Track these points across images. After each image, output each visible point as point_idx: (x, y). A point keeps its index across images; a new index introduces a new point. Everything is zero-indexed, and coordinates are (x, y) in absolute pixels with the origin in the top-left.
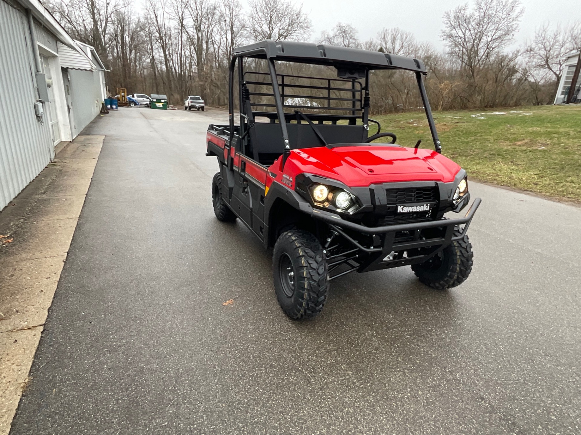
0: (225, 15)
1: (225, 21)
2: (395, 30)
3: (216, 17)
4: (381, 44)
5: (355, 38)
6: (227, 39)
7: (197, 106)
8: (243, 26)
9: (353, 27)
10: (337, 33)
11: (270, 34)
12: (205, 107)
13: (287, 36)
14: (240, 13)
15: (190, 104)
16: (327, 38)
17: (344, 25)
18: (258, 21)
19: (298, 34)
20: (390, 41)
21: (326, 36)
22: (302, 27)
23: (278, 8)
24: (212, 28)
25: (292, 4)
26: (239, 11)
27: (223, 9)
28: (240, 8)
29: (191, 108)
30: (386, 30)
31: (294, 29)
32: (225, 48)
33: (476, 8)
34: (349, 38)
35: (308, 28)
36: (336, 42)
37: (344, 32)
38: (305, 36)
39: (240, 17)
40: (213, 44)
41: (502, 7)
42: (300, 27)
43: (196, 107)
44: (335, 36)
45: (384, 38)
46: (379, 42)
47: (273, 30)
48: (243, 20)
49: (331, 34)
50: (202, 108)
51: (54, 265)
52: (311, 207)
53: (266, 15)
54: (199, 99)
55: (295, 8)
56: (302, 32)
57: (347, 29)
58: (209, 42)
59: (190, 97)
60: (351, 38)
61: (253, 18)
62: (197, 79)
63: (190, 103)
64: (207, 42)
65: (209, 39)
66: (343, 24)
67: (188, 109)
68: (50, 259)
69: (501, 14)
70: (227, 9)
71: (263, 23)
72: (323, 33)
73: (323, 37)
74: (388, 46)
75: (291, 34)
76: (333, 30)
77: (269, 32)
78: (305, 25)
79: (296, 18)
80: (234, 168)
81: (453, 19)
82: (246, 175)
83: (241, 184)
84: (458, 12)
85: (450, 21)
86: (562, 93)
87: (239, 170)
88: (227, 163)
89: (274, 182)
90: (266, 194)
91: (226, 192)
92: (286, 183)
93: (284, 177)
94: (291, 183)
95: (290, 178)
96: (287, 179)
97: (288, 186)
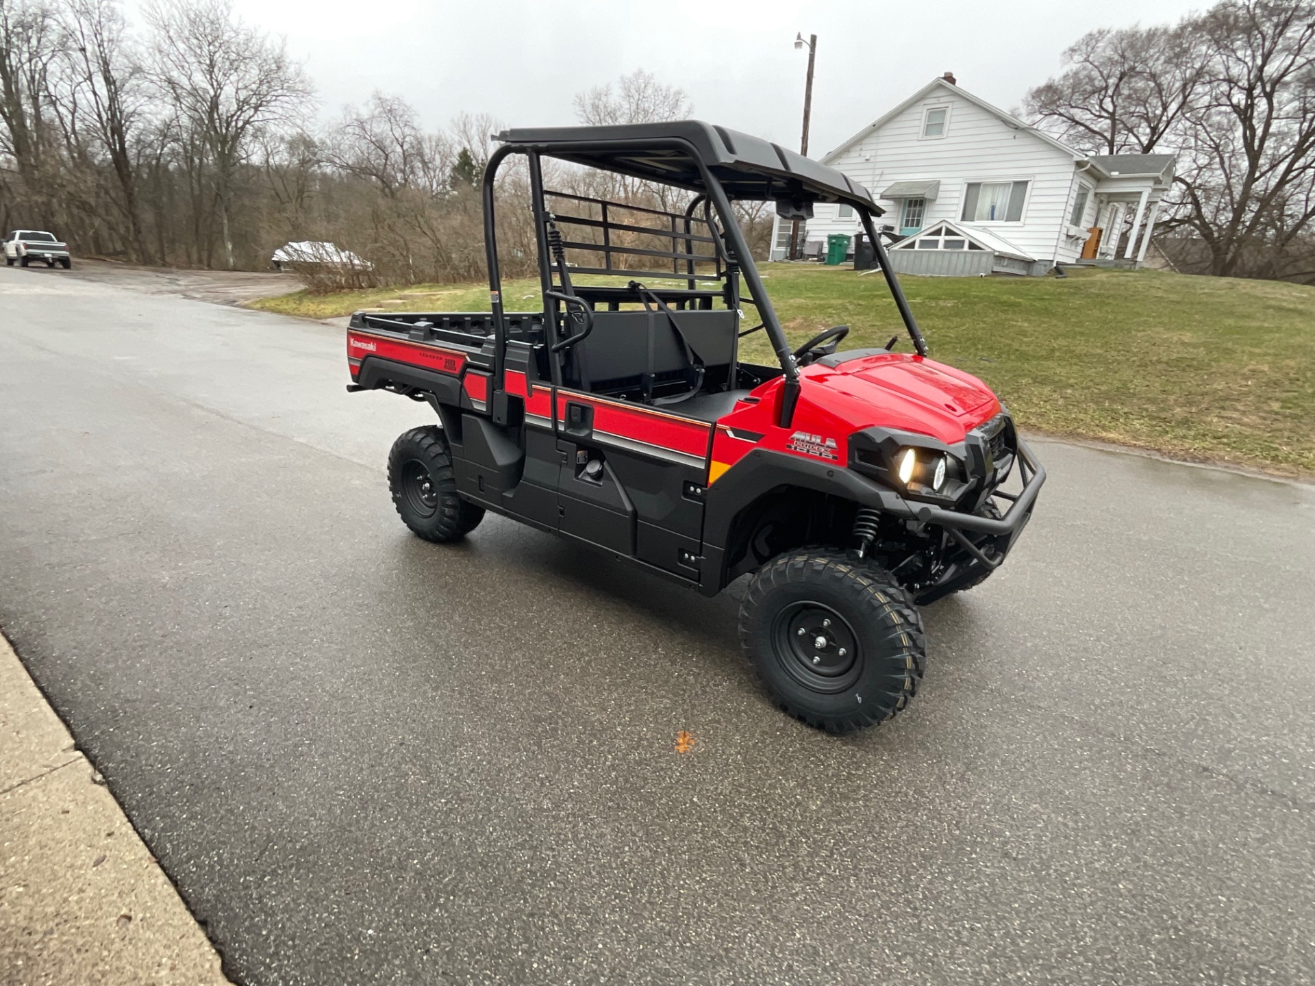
0: (78, 34)
1: (83, 50)
2: (482, 117)
3: (54, 37)
4: (460, 143)
5: (415, 125)
6: (95, 94)
7: (47, 255)
8: (137, 70)
9: (408, 104)
10: (376, 113)
11: (216, 96)
12: (73, 259)
13: (261, 105)
14: (122, 35)
15: (24, 252)
16: (356, 120)
17: (388, 97)
18: (178, 63)
19: (285, 105)
20: (476, 138)
21: (355, 117)
22: (294, 91)
23: (225, 38)
24: (45, 65)
25: (260, 34)
26: (120, 31)
27: (71, 20)
28: (120, 22)
29: (26, 261)
30: (467, 117)
31: (276, 93)
32: (96, 117)
33: (623, 95)
34: (401, 125)
35: (309, 93)
36: (377, 130)
37: (390, 111)
38: (304, 110)
39: (123, 45)
40: (53, 103)
41: (662, 98)
42: (289, 88)
43: (45, 260)
44: (373, 117)
45: (465, 132)
46: (457, 138)
47: (221, 89)
48: (136, 54)
49: (365, 114)
50: (66, 263)
51: (71, 807)
52: (901, 500)
53: (198, 51)
54: (49, 239)
55: (268, 45)
56: (296, 100)
57: (395, 107)
58: (41, 98)
59: (18, 233)
60: (406, 125)
61: (160, 52)
62: (23, 189)
63: (22, 247)
64: (35, 99)
65: (39, 91)
66: (387, 94)
67: (16, 264)
68: (34, 790)
69: (661, 111)
70: (82, 20)
71: (193, 68)
72: (346, 108)
73: (348, 118)
74: (474, 147)
75: (268, 102)
76: (367, 104)
77: (212, 93)
78: (300, 86)
79: (274, 67)
80: (527, 420)
81: (589, 108)
82: (595, 437)
83: (567, 456)
84: (596, 98)
85: (585, 111)
86: (779, 244)
87: (555, 424)
88: (484, 409)
89: (756, 452)
90: (713, 478)
91: (480, 477)
92: (808, 451)
93: (798, 440)
94: (833, 450)
95: (824, 441)
96: (813, 443)
97: (820, 458)
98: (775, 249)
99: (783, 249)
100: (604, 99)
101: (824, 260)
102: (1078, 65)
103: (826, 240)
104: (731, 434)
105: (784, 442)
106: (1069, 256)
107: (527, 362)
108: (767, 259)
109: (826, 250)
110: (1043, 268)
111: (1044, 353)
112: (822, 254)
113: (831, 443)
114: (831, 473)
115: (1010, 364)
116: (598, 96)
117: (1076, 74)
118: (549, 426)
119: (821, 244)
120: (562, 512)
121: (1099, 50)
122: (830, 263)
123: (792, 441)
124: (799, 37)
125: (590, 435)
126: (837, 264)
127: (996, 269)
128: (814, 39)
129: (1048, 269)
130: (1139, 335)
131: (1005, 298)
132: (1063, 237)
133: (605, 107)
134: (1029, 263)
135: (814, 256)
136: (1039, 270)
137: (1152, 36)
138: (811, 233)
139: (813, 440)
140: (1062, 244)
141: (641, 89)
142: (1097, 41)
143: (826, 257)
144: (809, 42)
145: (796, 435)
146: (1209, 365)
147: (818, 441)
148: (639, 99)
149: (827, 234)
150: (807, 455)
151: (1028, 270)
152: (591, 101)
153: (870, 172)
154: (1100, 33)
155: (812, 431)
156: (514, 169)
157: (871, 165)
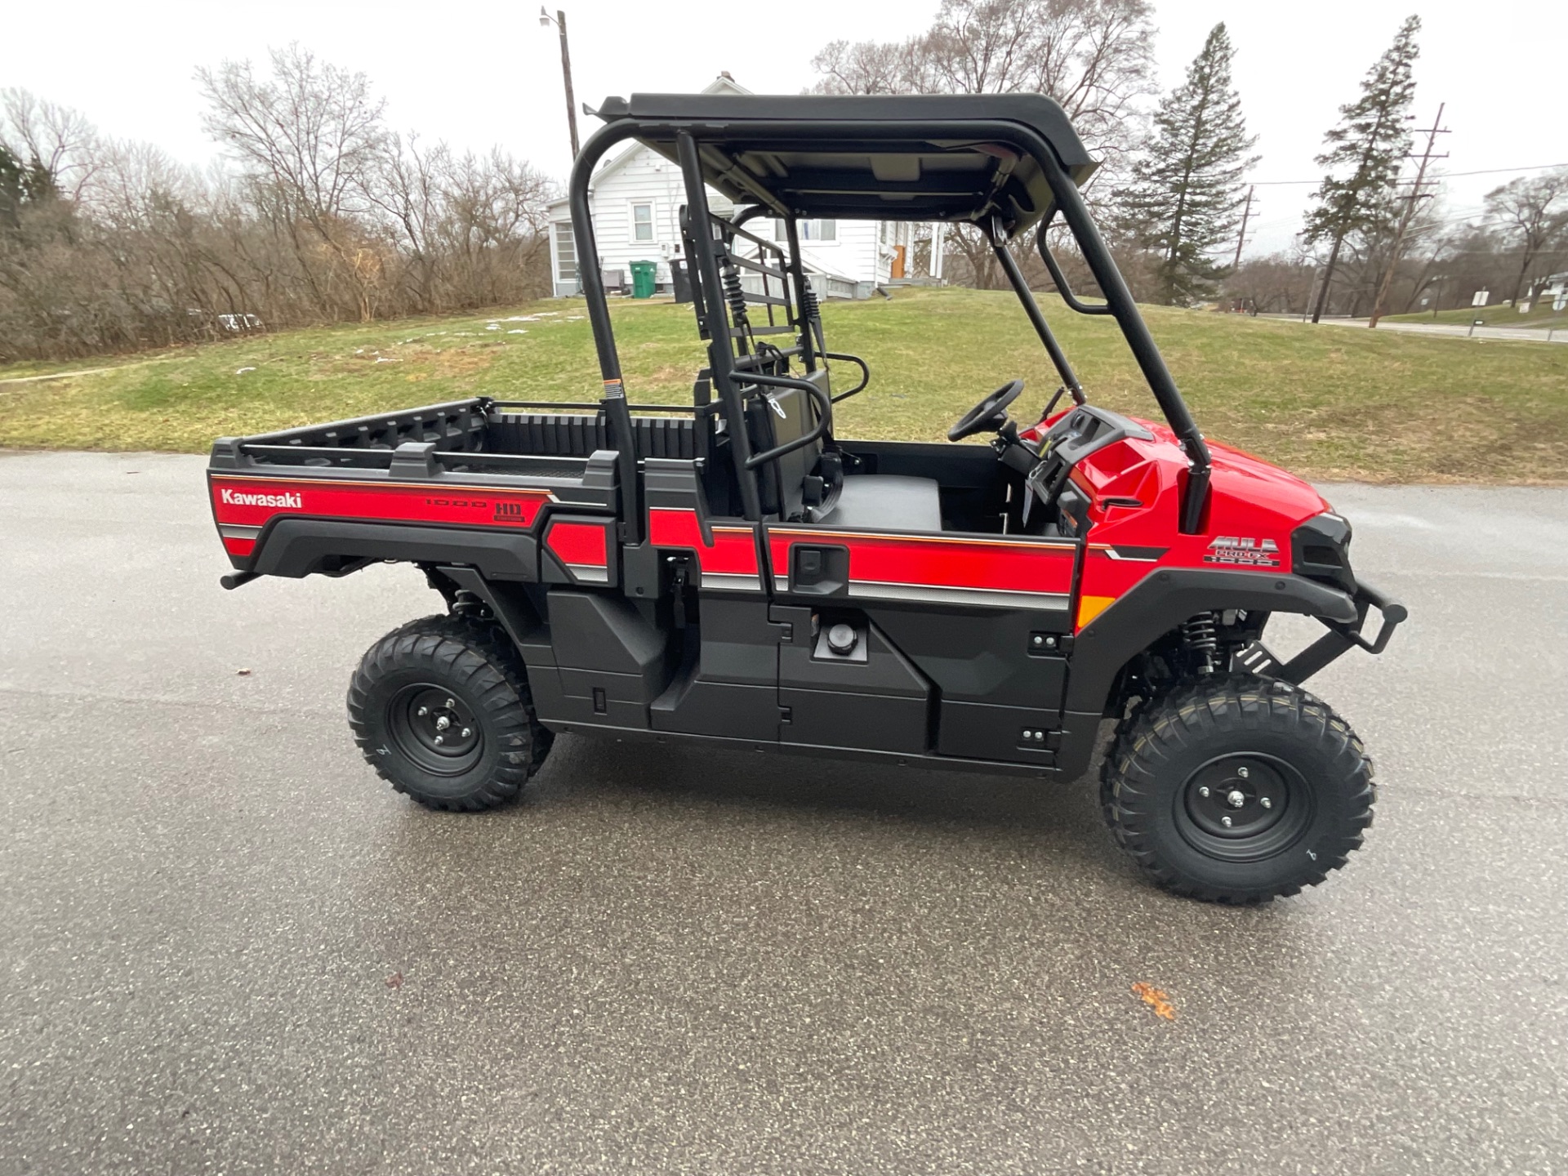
33: (274, 70)
80: (706, 584)
81: (221, 86)
82: (853, 592)
83: (792, 629)
84: (230, 71)
85: (215, 90)
86: (563, 275)
87: (768, 583)
88: (603, 578)
89: (1159, 576)
90: (1085, 619)
91: (595, 690)
92: (1237, 560)
93: (1221, 548)
94: (1272, 555)
95: (1258, 543)
96: (1244, 549)
97: (1255, 567)
98: (559, 281)
99: (573, 281)
100: (242, 73)
101: (628, 292)
102: (828, 76)
103: (627, 269)
104: (1113, 555)
105: (1200, 554)
106: (883, 277)
107: (694, 491)
108: (551, 295)
109: (629, 280)
110: (866, 290)
111: (946, 382)
112: (625, 285)
113: (1269, 545)
114: (1281, 585)
115: (922, 399)
116: (233, 69)
117: (827, 84)
118: (756, 587)
119: (621, 273)
120: (785, 715)
121: (844, 61)
122: (637, 296)
123: (1212, 551)
124: (543, 12)
125: (845, 589)
126: (648, 296)
127: (831, 294)
128: (561, 16)
129: (872, 289)
130: (1016, 353)
131: (870, 324)
132: (878, 257)
133: (250, 88)
134: (853, 285)
135: (616, 288)
136: (863, 292)
137: (887, 51)
138: (606, 260)
139: (1243, 544)
140: (878, 264)
141: (304, 65)
142: (839, 52)
143: (632, 289)
144: (557, 19)
145: (1217, 542)
146: (1086, 378)
147: (1251, 545)
148: (302, 80)
149: (628, 260)
150: (1236, 566)
151: (852, 293)
152: (224, 76)
153: (664, 185)
154: (841, 43)
155: (1240, 533)
156: (95, 174)
157: (663, 177)
